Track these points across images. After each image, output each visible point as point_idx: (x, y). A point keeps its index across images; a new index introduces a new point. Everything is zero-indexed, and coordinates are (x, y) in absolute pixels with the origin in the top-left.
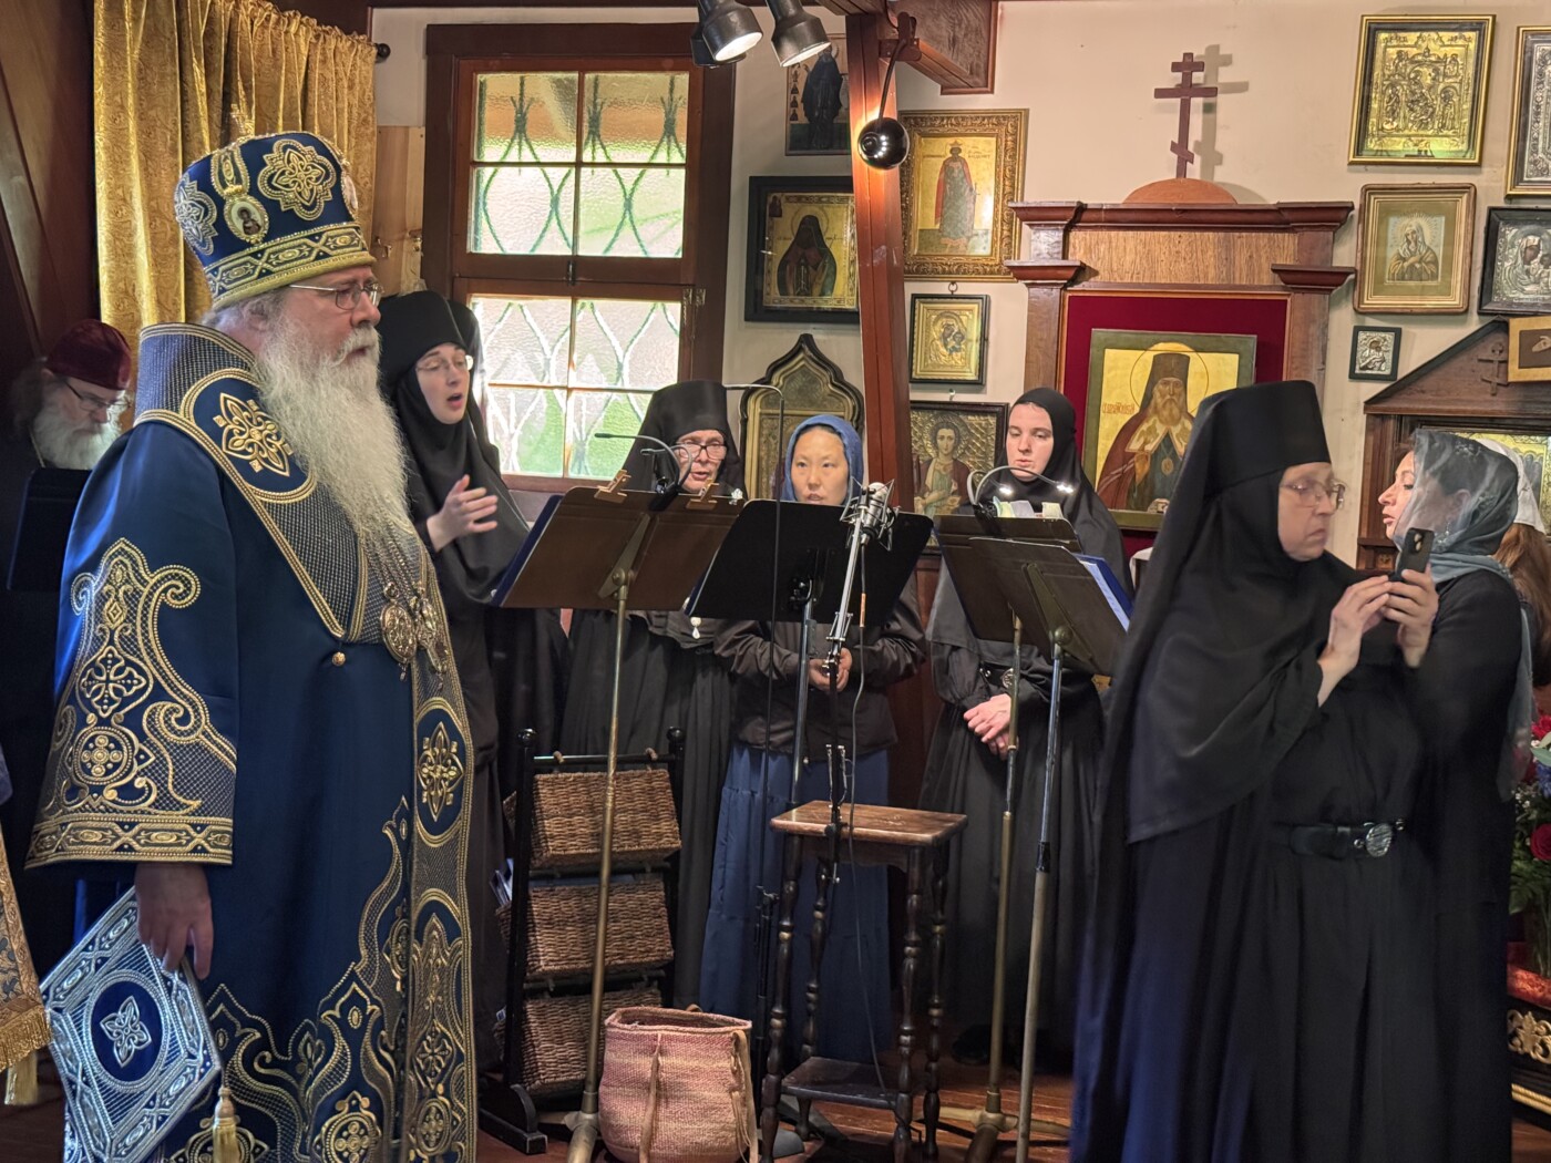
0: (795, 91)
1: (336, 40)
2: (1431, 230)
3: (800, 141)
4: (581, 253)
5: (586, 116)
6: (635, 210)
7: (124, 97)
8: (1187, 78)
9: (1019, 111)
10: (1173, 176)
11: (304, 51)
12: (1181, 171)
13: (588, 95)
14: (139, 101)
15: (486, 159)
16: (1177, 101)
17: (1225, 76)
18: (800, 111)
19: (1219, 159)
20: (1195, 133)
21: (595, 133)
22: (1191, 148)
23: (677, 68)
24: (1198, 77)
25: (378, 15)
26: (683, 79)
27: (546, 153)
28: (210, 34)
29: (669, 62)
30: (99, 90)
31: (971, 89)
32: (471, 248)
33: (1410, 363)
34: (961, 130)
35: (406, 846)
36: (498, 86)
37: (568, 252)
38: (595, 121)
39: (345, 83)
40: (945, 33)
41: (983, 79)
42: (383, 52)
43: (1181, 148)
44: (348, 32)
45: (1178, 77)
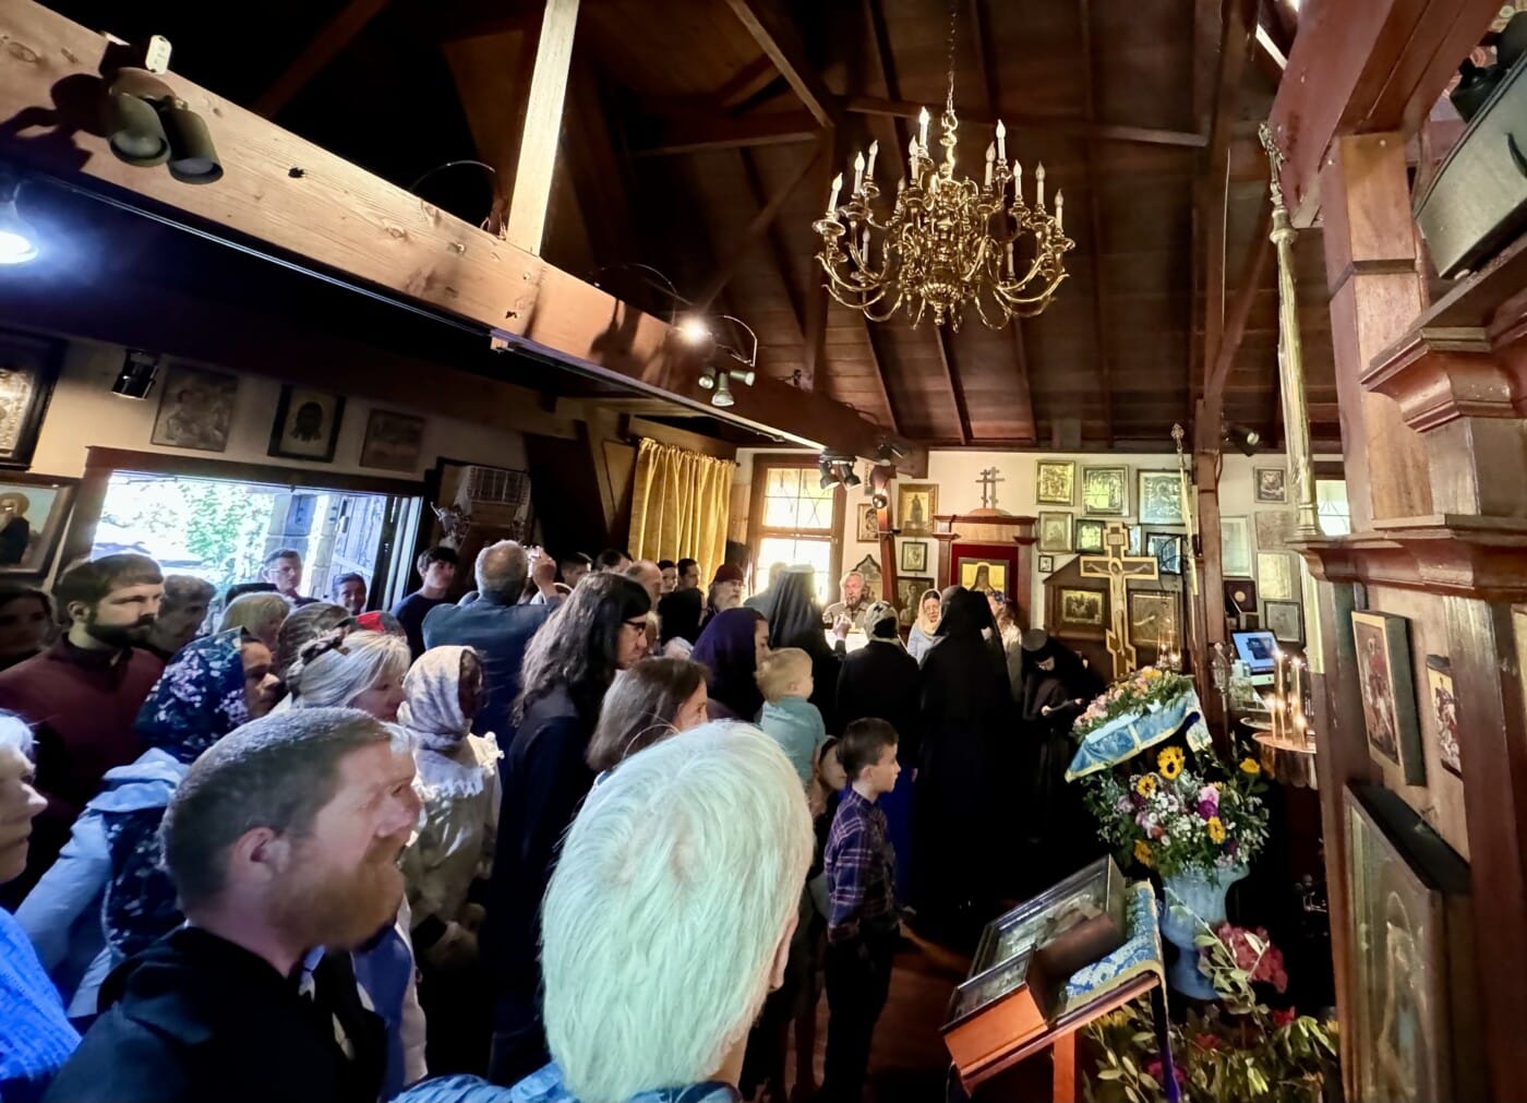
1: (726, 463)
2: (1060, 525)
4: (799, 526)
5: (802, 482)
6: (817, 513)
8: (985, 477)
9: (936, 485)
10: (982, 506)
12: (985, 506)
13: (802, 475)
15: (770, 495)
16: (982, 484)
17: (998, 476)
19: (997, 501)
20: (989, 493)
21: (805, 487)
22: (988, 498)
24: (989, 477)
27: (789, 493)
31: (921, 477)
32: (764, 525)
33: (1058, 567)
36: (774, 474)
37: (794, 526)
38: (805, 482)
41: (925, 474)
42: (739, 465)
43: (984, 498)
44: (728, 459)
45: (982, 477)
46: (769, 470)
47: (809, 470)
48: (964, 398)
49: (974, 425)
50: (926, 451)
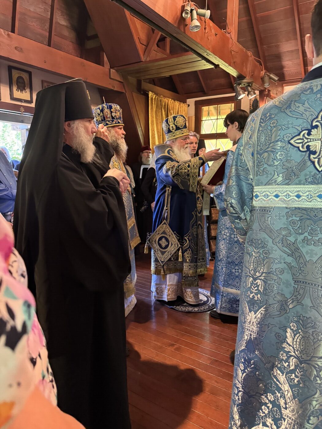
0: (251, 104)
1: (182, 104)
3: (251, 112)
4: (218, 132)
5: (218, 112)
7: (153, 115)
11: (178, 106)
13: (219, 108)
14: (156, 116)
15: (203, 120)
18: (252, 107)
21: (220, 114)
23: (232, 103)
25: (188, 100)
26: (233, 104)
27: (212, 118)
28: (165, 105)
29: (231, 102)
30: (150, 115)
32: (201, 133)
35: (196, 215)
36: (205, 109)
37: (216, 133)
38: (220, 112)
39: (183, 111)
40: (275, 92)
42: (189, 105)
44: (184, 103)
46: (203, 108)
47: (221, 105)
50: (283, 87)
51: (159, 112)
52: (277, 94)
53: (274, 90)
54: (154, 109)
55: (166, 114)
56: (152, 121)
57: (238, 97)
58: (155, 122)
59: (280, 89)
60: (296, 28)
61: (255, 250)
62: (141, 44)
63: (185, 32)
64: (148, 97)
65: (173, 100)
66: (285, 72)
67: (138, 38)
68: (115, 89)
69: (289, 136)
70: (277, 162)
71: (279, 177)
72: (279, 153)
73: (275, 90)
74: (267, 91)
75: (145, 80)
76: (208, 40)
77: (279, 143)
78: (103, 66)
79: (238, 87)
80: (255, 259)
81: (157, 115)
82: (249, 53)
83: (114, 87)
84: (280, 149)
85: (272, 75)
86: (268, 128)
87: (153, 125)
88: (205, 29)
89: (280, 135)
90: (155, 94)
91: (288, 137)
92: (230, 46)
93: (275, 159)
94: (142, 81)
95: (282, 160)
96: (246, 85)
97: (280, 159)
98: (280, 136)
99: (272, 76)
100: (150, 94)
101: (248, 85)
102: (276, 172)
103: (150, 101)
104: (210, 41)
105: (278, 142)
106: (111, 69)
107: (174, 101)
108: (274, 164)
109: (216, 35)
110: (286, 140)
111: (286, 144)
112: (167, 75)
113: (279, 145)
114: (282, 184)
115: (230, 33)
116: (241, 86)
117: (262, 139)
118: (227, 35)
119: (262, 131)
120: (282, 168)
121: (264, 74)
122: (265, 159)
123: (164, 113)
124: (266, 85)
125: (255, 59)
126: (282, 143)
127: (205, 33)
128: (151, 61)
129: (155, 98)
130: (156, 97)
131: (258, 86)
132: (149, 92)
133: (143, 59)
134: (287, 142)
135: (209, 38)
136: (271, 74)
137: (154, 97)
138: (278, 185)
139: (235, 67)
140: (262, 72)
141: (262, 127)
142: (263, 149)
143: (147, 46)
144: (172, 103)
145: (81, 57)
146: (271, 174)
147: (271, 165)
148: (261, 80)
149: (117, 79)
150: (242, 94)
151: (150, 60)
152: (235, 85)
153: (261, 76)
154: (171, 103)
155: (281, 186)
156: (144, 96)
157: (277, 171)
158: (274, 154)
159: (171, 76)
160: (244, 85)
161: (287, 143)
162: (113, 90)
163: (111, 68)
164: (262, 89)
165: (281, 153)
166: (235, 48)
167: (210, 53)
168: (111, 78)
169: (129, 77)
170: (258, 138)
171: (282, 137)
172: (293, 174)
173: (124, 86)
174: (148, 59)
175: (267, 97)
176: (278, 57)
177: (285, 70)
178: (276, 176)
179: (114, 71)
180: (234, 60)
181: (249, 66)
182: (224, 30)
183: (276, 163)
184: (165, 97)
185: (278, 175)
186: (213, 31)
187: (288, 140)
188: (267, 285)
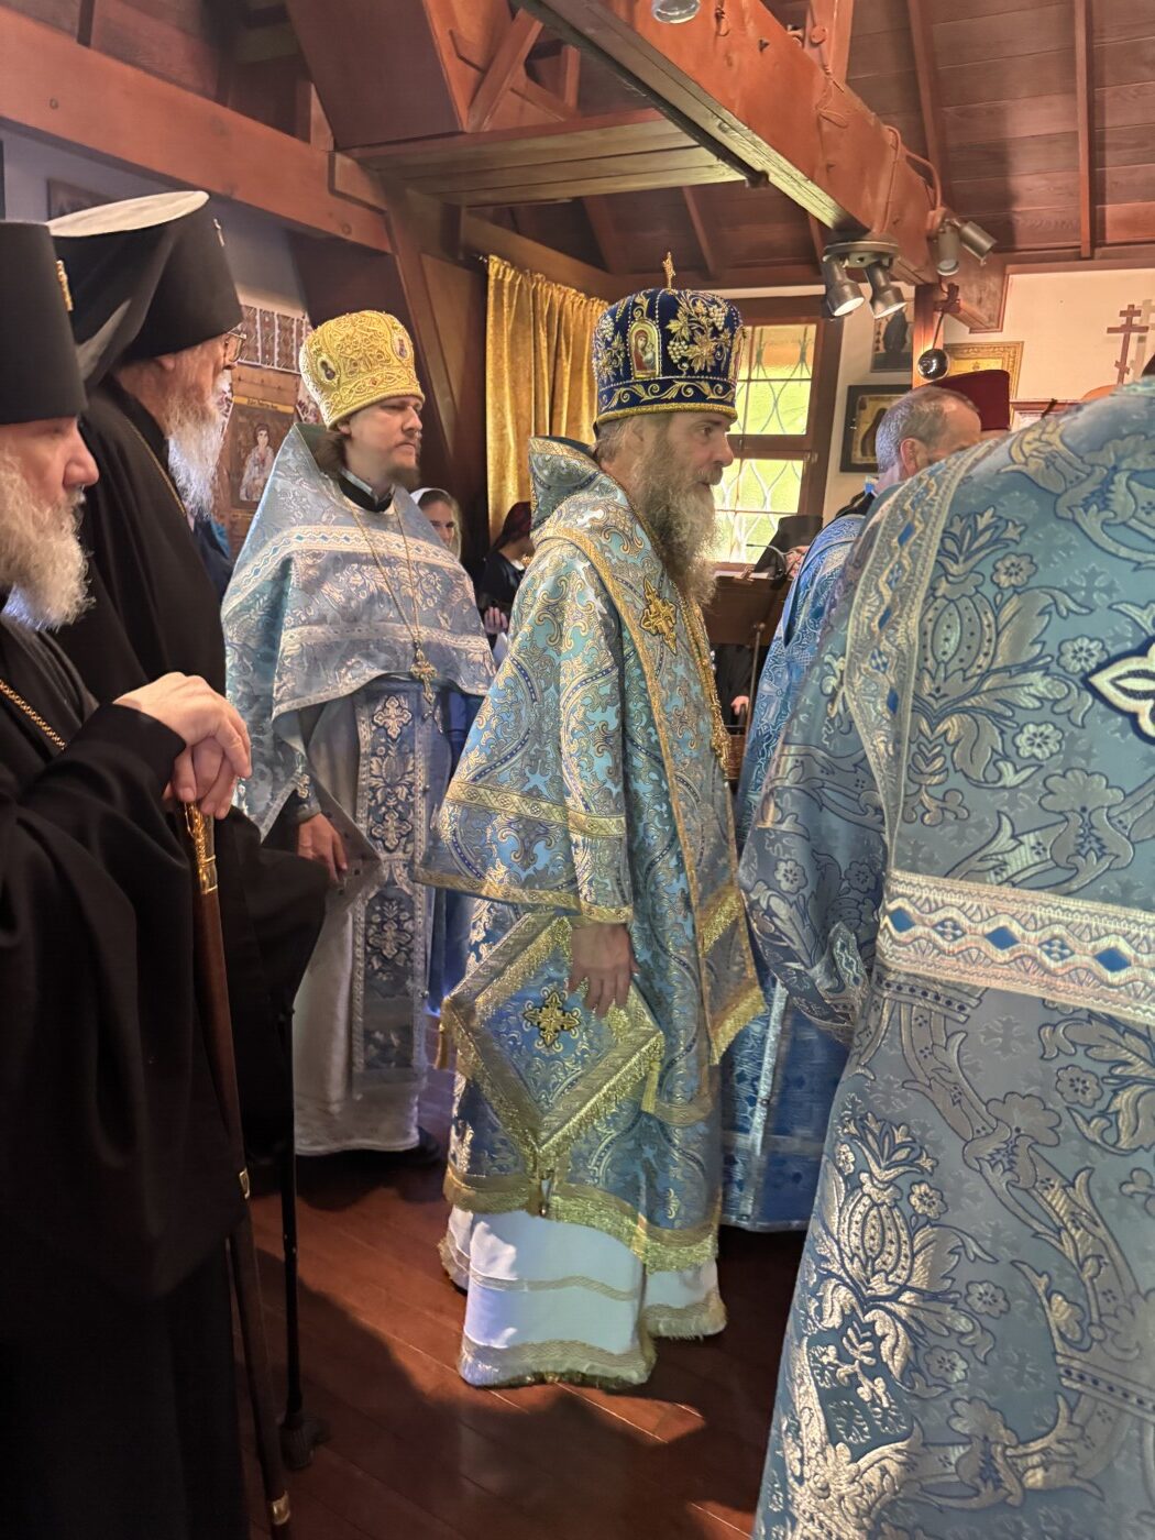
3: (880, 364)
4: (747, 432)
5: (755, 353)
6: (779, 407)
7: (502, 349)
8: (1129, 320)
9: (1018, 343)
13: (757, 339)
14: (510, 352)
16: (1122, 335)
18: (881, 345)
20: (1132, 356)
21: (759, 362)
22: (1128, 365)
23: (810, 322)
24: (1136, 320)
26: (812, 329)
28: (550, 313)
29: (804, 318)
30: (489, 347)
31: (987, 329)
34: (980, 355)
37: (740, 432)
38: (760, 354)
40: (975, 295)
41: (997, 322)
43: (1121, 365)
45: (1123, 320)
47: (765, 327)
48: (1102, 148)
49: (1112, 210)
50: (1004, 275)
51: (524, 338)
52: (980, 301)
53: (970, 285)
54: (507, 327)
55: (553, 349)
56: (498, 373)
57: (834, 309)
58: (506, 376)
59: (993, 283)
60: (1072, 48)
61: (875, 1169)
62: (461, 63)
63: (631, 25)
64: (487, 276)
65: (582, 295)
66: (1016, 217)
67: (451, 33)
68: (352, 238)
69: (1088, 650)
70: (1017, 772)
71: (1022, 848)
72: (1032, 728)
73: (975, 288)
74: (946, 289)
75: (477, 208)
76: (730, 64)
77: (1035, 676)
78: (306, 139)
79: (836, 269)
80: (874, 1212)
81: (517, 350)
82: (890, 134)
83: (347, 228)
84: (1038, 709)
85: (973, 228)
86: (980, 589)
87: (499, 386)
88: (719, 17)
89: (1044, 638)
90: (512, 267)
91: (1084, 654)
92: (817, 98)
93: (1006, 758)
94: (464, 211)
95: (1041, 767)
96: (869, 260)
97: (1033, 761)
98: (1044, 643)
99: (969, 231)
100: (495, 265)
101: (874, 260)
102: (1004, 819)
103: (491, 293)
104: (735, 69)
105: (1033, 670)
106: (339, 158)
107: (589, 296)
108: (1000, 778)
109: (763, 46)
110: (1071, 669)
111: (1068, 686)
112: (564, 193)
113: (1032, 690)
114: (1030, 883)
115: (818, 44)
116: (847, 263)
117: (947, 640)
118: (808, 51)
119: (951, 601)
120: (1040, 804)
121: (939, 220)
122: (956, 743)
123: (544, 344)
124: (946, 268)
125: (908, 158)
126: (1048, 679)
127: (717, 34)
128: (495, 135)
129: (512, 284)
130: (515, 277)
131: (913, 268)
132: (491, 257)
133: (467, 123)
134: (1076, 679)
135: (735, 57)
136: (965, 221)
137: (508, 279)
138: (1014, 885)
139: (830, 188)
140: (931, 213)
141: (951, 578)
142: (945, 695)
143: (483, 71)
144: (579, 307)
145: (220, 99)
146: (981, 826)
147: (986, 782)
148: (924, 244)
149: (359, 197)
150: (850, 296)
151: (492, 132)
152: (825, 259)
153: (928, 226)
154: (576, 305)
155: (1026, 892)
156: (466, 272)
157: (1012, 815)
158: (1002, 733)
159: (578, 201)
160: (861, 259)
161: (1073, 686)
162: (344, 240)
163: (338, 147)
164: (929, 279)
165: (1042, 728)
166: (833, 110)
167: (735, 122)
168: (333, 191)
169: (410, 192)
170: (925, 633)
171: (1052, 648)
172: (1095, 846)
173: (388, 228)
174: (487, 126)
175: (944, 312)
176: (997, 157)
177: (1018, 209)
178: (1004, 840)
179: (349, 162)
180: (831, 158)
181: (883, 185)
182: (795, 29)
183: (1011, 778)
184: (551, 279)
185: (1014, 837)
186: (751, 27)
187: (1082, 670)
188: (923, 1350)
